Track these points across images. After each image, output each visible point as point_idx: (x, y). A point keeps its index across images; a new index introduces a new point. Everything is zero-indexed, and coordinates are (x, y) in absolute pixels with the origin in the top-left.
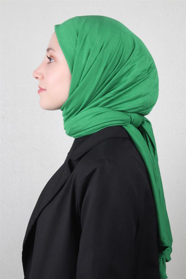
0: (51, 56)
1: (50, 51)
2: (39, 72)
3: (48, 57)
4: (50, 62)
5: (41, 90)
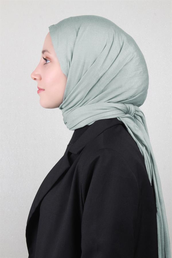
0: (47, 57)
1: (45, 53)
2: (37, 73)
3: (44, 58)
4: (46, 63)
5: (40, 90)
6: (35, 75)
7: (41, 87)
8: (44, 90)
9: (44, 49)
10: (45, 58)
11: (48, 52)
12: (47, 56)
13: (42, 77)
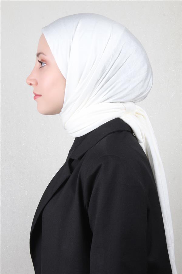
6: (31, 80)
7: (38, 93)
8: (40, 96)
9: (39, 52)
10: (40, 61)
11: (43, 54)
12: (43, 59)
13: (38, 82)
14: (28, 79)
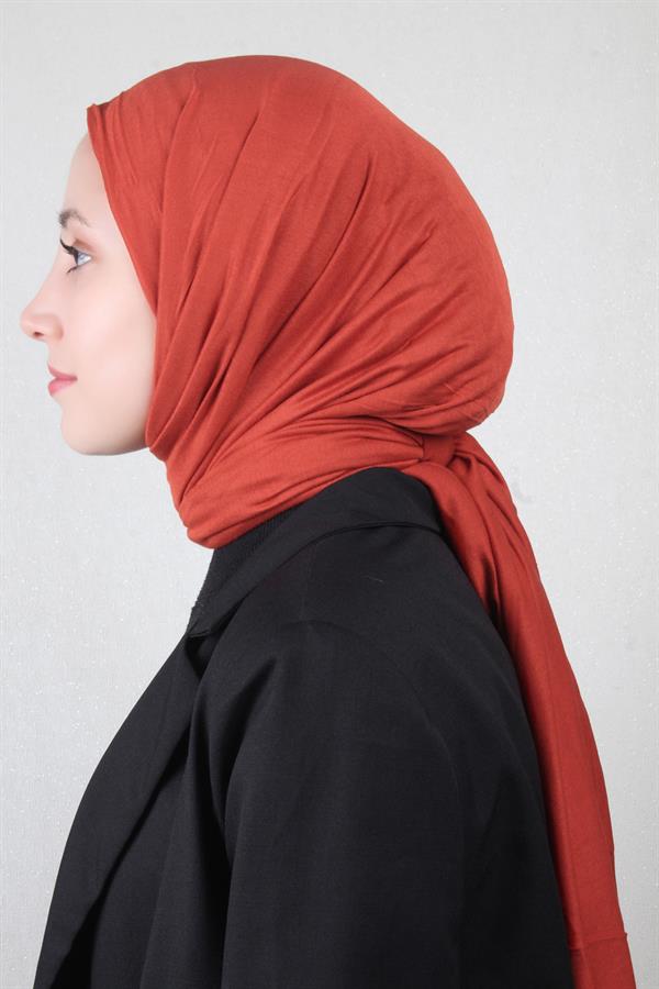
14: (28, 313)
